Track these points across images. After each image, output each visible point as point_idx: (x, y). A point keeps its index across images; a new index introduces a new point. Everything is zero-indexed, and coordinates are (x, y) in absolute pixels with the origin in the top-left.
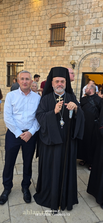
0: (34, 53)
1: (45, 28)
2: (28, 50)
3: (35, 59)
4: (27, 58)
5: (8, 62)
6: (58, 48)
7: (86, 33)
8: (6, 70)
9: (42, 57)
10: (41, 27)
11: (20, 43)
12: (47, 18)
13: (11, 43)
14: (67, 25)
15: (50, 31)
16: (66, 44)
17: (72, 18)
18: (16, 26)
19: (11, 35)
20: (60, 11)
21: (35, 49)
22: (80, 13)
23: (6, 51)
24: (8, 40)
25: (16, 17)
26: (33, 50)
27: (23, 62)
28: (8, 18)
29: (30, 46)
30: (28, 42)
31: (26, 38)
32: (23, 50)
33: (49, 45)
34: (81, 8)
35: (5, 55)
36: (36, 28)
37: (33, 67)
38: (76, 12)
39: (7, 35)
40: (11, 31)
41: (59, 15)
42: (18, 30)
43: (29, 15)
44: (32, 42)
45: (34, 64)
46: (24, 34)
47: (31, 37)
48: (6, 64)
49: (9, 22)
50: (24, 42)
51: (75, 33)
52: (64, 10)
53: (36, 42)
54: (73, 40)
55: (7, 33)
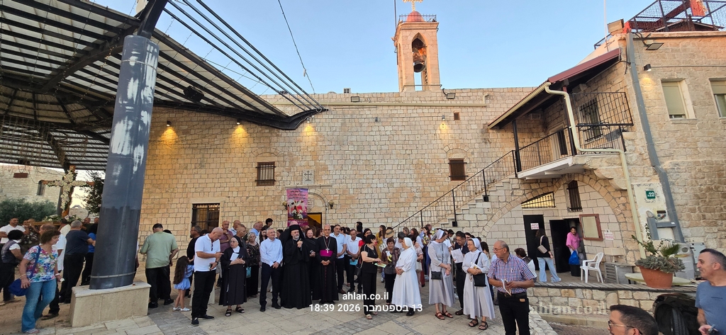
0: (235, 194)
1: (250, 166)
2: (227, 189)
3: (237, 200)
4: (224, 199)
5: (194, 204)
6: (267, 187)
7: (297, 174)
8: (191, 215)
9: (247, 197)
10: (245, 164)
11: (216, 181)
12: (252, 155)
13: (200, 181)
14: (276, 164)
15: (256, 169)
16: (277, 183)
17: (282, 159)
18: (210, 161)
19: (203, 171)
20: (268, 151)
21: (237, 188)
22: (290, 155)
23: (193, 190)
24: (197, 176)
25: (210, 151)
26: (234, 189)
27: (219, 204)
28: (199, 151)
29: (229, 185)
30: (228, 180)
31: (225, 176)
32: (218, 190)
33: (256, 184)
34: (291, 150)
35: (190, 195)
36: (239, 166)
37: (234, 209)
38: (286, 153)
39: (195, 171)
40: (201, 166)
41: (268, 154)
42: (213, 166)
43: (229, 151)
44: (234, 180)
45: (236, 206)
46: (222, 171)
47: (232, 175)
48: (191, 207)
49: (200, 156)
50: (223, 180)
51: (286, 174)
52: (273, 151)
53: (238, 180)
54: (284, 179)
55: (195, 168)
